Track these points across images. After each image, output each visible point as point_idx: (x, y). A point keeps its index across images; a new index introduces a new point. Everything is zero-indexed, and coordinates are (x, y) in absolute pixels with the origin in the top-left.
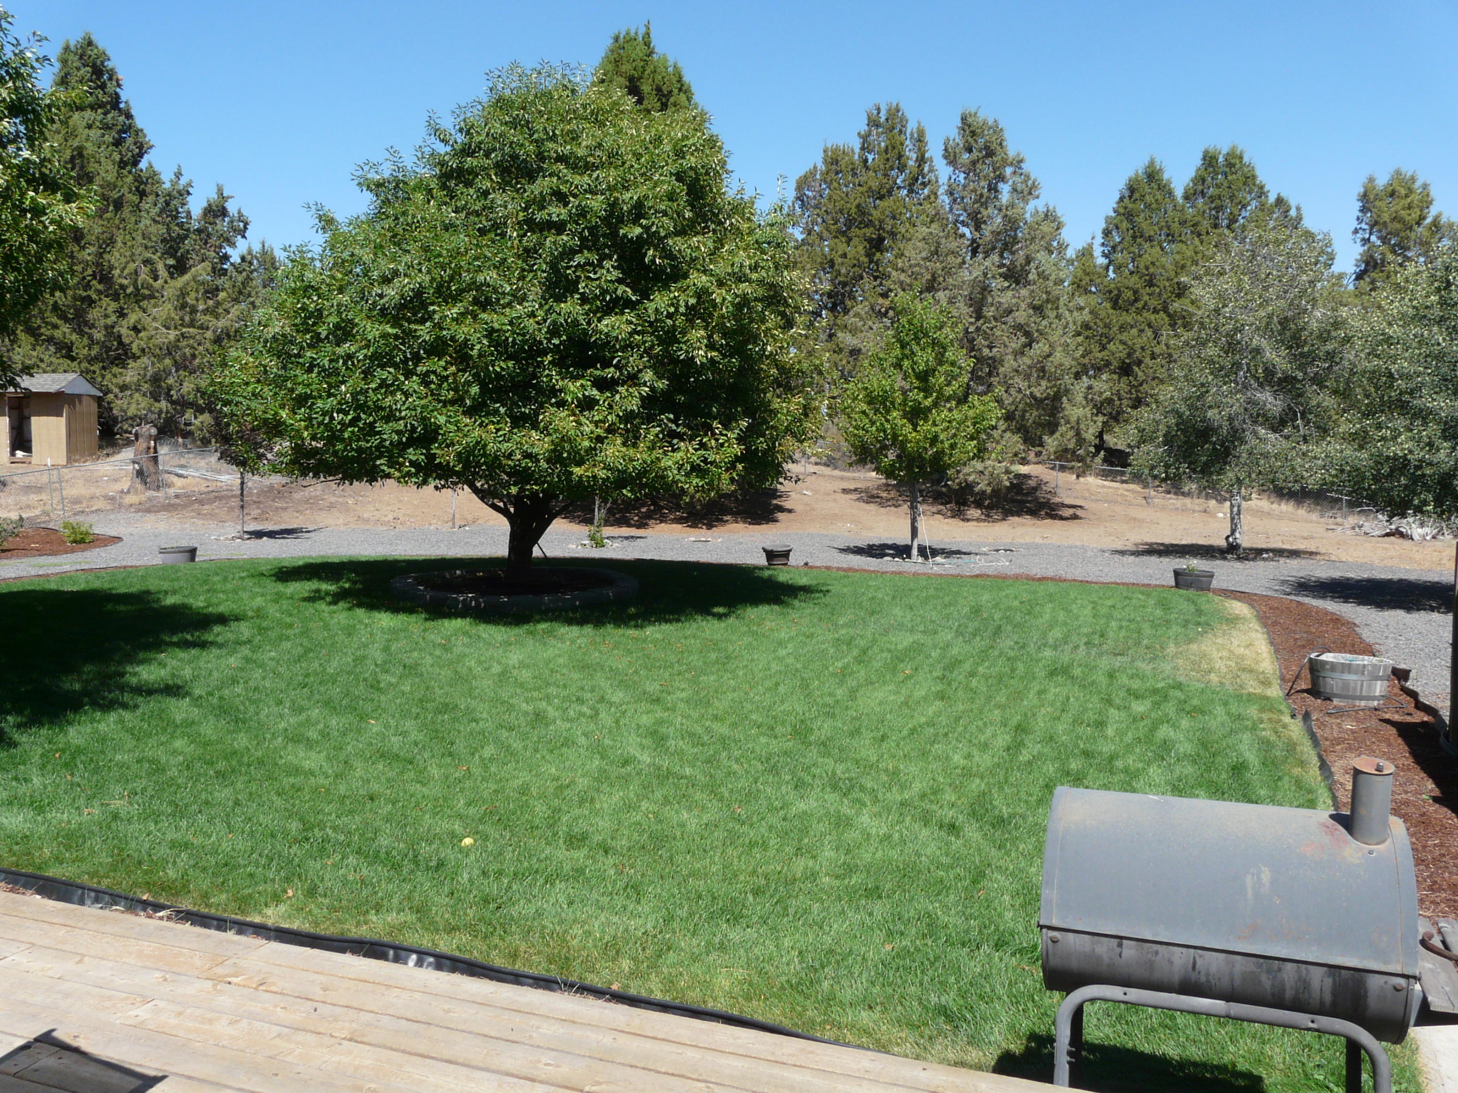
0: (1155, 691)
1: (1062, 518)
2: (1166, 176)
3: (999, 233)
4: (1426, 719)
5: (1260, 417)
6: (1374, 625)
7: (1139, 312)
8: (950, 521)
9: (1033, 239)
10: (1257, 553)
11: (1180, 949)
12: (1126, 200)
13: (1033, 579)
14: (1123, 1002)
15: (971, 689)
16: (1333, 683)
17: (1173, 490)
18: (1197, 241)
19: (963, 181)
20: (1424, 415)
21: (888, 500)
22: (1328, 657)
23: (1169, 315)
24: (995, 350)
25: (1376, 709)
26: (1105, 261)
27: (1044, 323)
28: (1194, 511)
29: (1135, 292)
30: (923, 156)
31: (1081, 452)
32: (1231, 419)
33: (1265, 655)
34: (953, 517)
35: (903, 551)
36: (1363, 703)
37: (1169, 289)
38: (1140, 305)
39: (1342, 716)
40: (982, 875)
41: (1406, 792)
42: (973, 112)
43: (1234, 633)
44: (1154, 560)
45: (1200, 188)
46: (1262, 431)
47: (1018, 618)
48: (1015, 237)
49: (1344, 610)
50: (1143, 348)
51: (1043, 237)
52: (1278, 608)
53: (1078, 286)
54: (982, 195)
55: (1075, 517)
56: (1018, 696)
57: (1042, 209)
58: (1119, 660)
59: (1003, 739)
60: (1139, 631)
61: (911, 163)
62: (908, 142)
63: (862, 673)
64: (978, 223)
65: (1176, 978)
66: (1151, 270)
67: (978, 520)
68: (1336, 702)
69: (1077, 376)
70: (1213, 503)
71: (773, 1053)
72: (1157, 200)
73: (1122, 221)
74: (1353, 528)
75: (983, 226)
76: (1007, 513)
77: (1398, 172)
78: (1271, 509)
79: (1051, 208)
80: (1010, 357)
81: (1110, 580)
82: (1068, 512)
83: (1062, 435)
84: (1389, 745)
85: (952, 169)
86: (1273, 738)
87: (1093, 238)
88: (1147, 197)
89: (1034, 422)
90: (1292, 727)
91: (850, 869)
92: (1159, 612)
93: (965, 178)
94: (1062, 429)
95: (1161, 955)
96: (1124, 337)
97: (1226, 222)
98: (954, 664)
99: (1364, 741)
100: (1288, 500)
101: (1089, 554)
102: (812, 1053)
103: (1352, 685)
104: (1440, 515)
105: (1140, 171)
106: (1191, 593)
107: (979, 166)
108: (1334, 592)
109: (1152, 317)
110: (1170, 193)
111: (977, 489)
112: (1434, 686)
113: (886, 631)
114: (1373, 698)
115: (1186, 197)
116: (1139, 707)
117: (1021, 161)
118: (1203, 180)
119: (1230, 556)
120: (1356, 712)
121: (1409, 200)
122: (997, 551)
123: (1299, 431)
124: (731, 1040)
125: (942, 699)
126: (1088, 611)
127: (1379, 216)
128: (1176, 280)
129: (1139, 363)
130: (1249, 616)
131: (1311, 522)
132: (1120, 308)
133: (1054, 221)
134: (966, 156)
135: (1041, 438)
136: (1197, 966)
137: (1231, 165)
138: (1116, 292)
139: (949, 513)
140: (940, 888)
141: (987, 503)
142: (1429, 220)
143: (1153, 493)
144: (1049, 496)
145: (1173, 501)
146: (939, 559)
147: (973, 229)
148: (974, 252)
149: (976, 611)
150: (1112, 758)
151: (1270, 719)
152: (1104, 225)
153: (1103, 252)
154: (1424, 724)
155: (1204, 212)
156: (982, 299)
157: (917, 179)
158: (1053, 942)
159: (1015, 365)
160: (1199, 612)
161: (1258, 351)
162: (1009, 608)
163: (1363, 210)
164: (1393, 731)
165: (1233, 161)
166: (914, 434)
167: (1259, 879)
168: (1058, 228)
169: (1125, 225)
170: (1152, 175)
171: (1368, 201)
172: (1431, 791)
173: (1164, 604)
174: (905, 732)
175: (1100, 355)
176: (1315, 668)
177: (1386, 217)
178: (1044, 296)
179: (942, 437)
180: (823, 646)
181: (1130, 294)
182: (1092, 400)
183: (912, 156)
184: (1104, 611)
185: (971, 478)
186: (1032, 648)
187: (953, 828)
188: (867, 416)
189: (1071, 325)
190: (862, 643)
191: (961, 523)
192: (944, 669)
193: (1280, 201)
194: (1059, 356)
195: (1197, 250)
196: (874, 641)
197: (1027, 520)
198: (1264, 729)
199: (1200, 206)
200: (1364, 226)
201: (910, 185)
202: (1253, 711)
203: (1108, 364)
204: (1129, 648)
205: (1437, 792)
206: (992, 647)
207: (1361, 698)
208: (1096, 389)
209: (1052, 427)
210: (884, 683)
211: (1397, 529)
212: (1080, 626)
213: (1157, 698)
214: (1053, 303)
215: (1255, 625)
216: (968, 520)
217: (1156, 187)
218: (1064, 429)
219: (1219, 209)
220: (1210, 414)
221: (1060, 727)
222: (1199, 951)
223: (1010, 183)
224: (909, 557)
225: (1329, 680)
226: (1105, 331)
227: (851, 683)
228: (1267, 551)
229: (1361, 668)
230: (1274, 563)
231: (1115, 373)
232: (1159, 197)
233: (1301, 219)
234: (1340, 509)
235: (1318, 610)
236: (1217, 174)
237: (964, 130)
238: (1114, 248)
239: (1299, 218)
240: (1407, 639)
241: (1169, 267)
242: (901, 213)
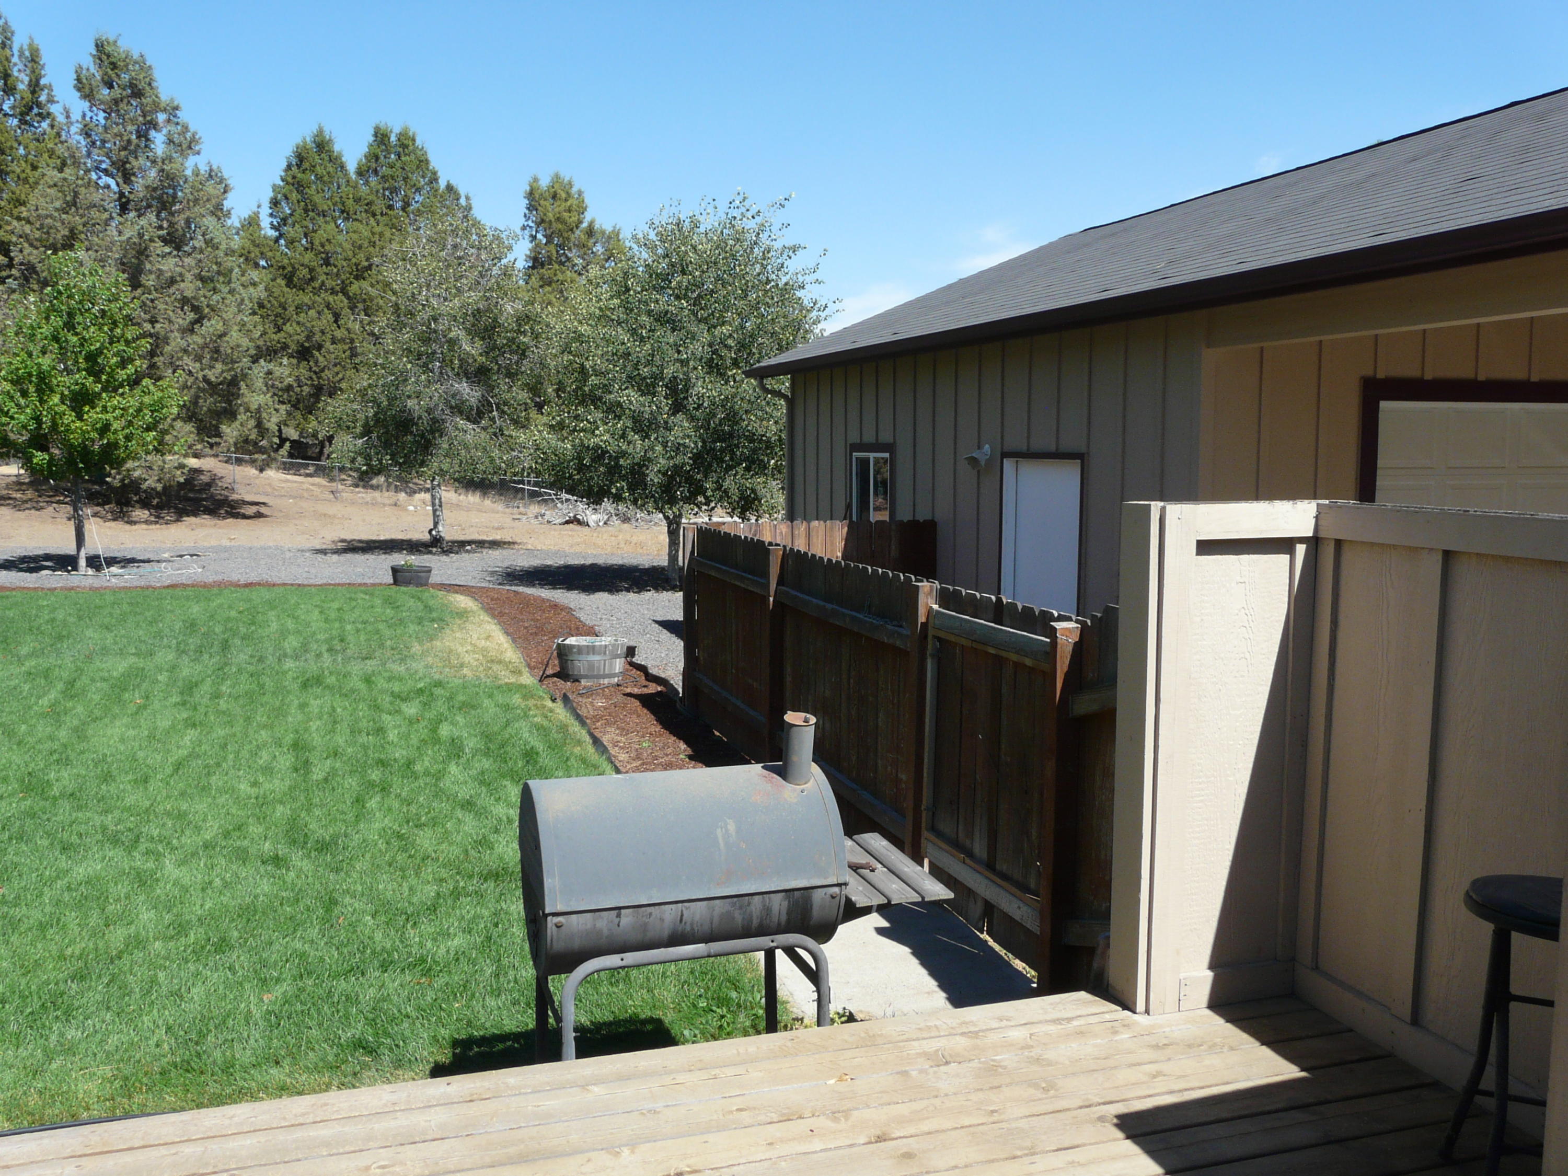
0: (420, 691)
1: (245, 517)
2: (337, 148)
3: (155, 189)
4: (659, 689)
5: (459, 409)
6: (587, 608)
7: (316, 291)
8: (113, 524)
9: (196, 201)
10: (460, 546)
11: (671, 906)
12: (294, 169)
13: (239, 586)
14: (620, 968)
15: (224, 713)
16: (580, 665)
17: (361, 483)
18: (372, 221)
19: (103, 122)
20: (615, 410)
21: (26, 502)
22: (572, 641)
23: (349, 298)
24: (158, 326)
25: (618, 685)
26: (273, 233)
27: (216, 297)
28: (384, 505)
29: (311, 270)
30: (38, 81)
31: (264, 443)
32: (429, 411)
33: (506, 645)
34: (114, 520)
35: (66, 563)
36: (606, 681)
37: (347, 269)
38: (317, 284)
39: (592, 695)
40: (333, 902)
41: (667, 755)
42: (111, 40)
43: (469, 626)
44: (359, 558)
45: (374, 165)
46: (462, 423)
47: (243, 630)
48: (174, 196)
49: (556, 596)
50: (323, 332)
51: (208, 200)
52: (498, 599)
53: (247, 259)
54: (129, 141)
55: (259, 515)
56: (280, 712)
57: (203, 169)
58: (370, 665)
59: (285, 761)
60: (377, 632)
61: (21, 86)
62: (15, 59)
63: (80, 709)
64: (127, 176)
65: (666, 933)
66: (327, 247)
67: (147, 522)
68: (584, 682)
69: (255, 360)
70: (402, 496)
71: (284, 1119)
72: (329, 173)
73: (291, 191)
74: (536, 517)
75: (133, 178)
76: (181, 514)
77: (557, 176)
78: (459, 501)
79: (214, 167)
80: (176, 334)
81: (324, 581)
82: (251, 510)
83: (242, 425)
84: (638, 716)
85: (88, 104)
86: (545, 723)
87: (259, 206)
88: (318, 168)
89: (209, 410)
90: (558, 710)
91: (181, 929)
92: (389, 612)
93: (106, 119)
94: (241, 417)
95: (654, 916)
96: (302, 318)
97: (400, 204)
98: (190, 687)
99: (617, 716)
100: (474, 491)
101: (288, 555)
102: (326, 1104)
103: (596, 665)
104: (635, 502)
105: (308, 139)
106: (411, 589)
107: (123, 106)
108: (542, 580)
109: (331, 299)
110: (342, 167)
111: (144, 486)
112: (653, 660)
113: (89, 658)
114: (614, 675)
115: (360, 173)
116: (411, 709)
117: (176, 108)
118: (377, 158)
119: (434, 550)
120: (603, 689)
121: (569, 203)
122: (181, 556)
123: (495, 423)
124: (227, 1122)
125: (194, 725)
126: (316, 614)
127: (545, 215)
128: (354, 260)
129: (319, 347)
130: (475, 608)
131: (498, 512)
132: (295, 286)
133: (221, 182)
134: (106, 91)
135: (217, 428)
136: (684, 918)
137: (404, 146)
138: (290, 269)
139: (109, 516)
140: (294, 925)
141: (155, 502)
142: (585, 225)
143: (340, 487)
144: (226, 493)
145: (363, 495)
146: (114, 569)
147: (120, 181)
148: (124, 209)
149: (192, 626)
150: (409, 764)
151: (535, 705)
152: (271, 194)
153: (272, 223)
154: (659, 693)
155: (377, 191)
156: (139, 265)
157: (31, 109)
158: (558, 927)
159: (183, 344)
160: (428, 608)
161: (452, 342)
162: (228, 619)
163: (531, 208)
164: (637, 703)
165: (406, 142)
166: (78, 424)
167: (727, 830)
168: (225, 192)
169: (294, 196)
170: (322, 145)
171: (534, 199)
172: (685, 750)
173: (389, 602)
174: (169, 770)
175: (276, 337)
176: (563, 653)
177: (550, 216)
178: (214, 267)
179: (116, 425)
180: (12, 683)
181: (304, 272)
182: (273, 386)
183: (22, 82)
184: (333, 615)
185: (136, 474)
186: (270, 659)
187: (277, 860)
188: (12, 398)
189: (247, 302)
190: (65, 675)
191: (127, 527)
192: (182, 693)
193: (450, 188)
194: (235, 336)
195: (374, 230)
196: (80, 670)
197: (205, 521)
198: (535, 716)
199: (372, 184)
200: (531, 224)
201: (22, 114)
202: (516, 699)
203: (285, 347)
204: (374, 651)
205: (689, 751)
206: (226, 664)
207: (605, 676)
208: (277, 374)
209: (230, 414)
210: (114, 717)
211: (575, 517)
212: (314, 633)
213: (423, 698)
214: (224, 275)
215: (485, 617)
216: (135, 523)
217: (327, 158)
218: (245, 418)
219: (394, 190)
220: (410, 403)
221: (340, 740)
222: (686, 904)
223: (165, 131)
224: (75, 568)
225: (577, 663)
226: (280, 310)
227: (71, 721)
228: (470, 543)
229: (603, 649)
230: (478, 555)
231: (293, 357)
232: (331, 170)
233: (470, 209)
234: (522, 499)
235: (536, 598)
236: (390, 153)
237: (100, 59)
238: (284, 220)
239: (469, 208)
240: (618, 619)
241: (347, 246)
242: (11, 148)
